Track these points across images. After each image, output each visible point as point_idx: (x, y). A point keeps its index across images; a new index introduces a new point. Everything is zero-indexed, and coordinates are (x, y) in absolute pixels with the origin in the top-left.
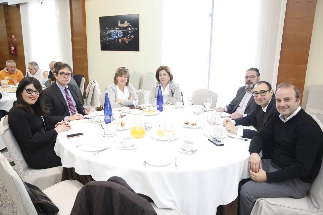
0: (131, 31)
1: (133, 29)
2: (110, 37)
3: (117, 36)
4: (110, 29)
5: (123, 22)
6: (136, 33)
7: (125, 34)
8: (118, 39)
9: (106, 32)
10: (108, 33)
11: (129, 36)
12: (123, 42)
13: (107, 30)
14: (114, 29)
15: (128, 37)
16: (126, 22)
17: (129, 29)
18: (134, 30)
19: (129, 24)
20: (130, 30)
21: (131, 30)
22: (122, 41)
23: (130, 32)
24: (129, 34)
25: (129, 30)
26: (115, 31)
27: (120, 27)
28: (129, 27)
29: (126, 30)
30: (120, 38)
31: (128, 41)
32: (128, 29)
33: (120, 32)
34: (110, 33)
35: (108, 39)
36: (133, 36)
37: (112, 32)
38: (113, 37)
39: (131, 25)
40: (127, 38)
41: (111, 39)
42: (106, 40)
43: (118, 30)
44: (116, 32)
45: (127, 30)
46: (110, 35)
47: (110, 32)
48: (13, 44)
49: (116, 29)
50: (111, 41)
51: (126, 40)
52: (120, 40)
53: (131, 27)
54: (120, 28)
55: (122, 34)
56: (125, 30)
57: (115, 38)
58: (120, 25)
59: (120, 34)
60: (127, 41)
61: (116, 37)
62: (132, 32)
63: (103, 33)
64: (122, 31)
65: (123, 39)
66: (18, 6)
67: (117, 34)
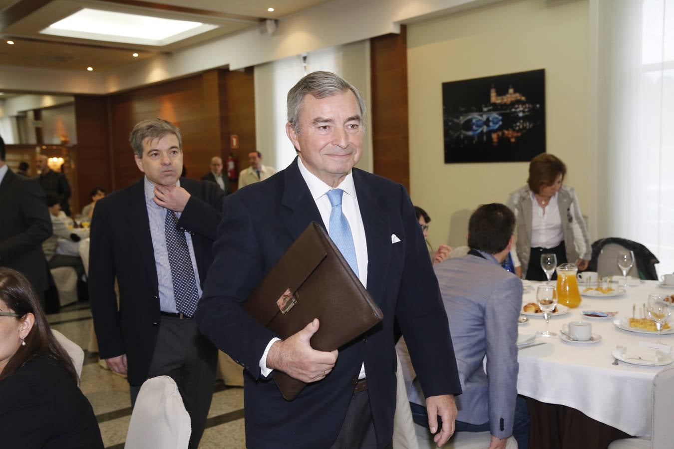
0: (523, 112)
1: (529, 108)
2: (470, 129)
3: (488, 126)
4: (469, 111)
5: (502, 92)
6: (538, 117)
7: (509, 120)
8: (489, 133)
9: (458, 118)
10: (462, 120)
11: (519, 125)
12: (503, 140)
13: (462, 113)
14: (480, 110)
15: (516, 126)
16: (511, 91)
17: (518, 108)
18: (532, 110)
19: (518, 96)
20: (520, 111)
21: (525, 108)
22: (499, 138)
23: (521, 114)
24: (518, 119)
25: (518, 110)
26: (481, 116)
27: (494, 105)
28: (518, 102)
29: (511, 109)
30: (495, 131)
31: (516, 138)
32: (516, 108)
33: (495, 115)
34: (470, 120)
35: (464, 134)
36: (530, 124)
37: (475, 117)
38: (476, 130)
39: (523, 98)
40: (514, 130)
41: (470, 133)
42: (459, 137)
43: (489, 111)
44: (485, 117)
45: (513, 110)
46: (468, 125)
47: (470, 117)
48: (231, 155)
49: (485, 109)
50: (471, 138)
51: (510, 136)
52: (494, 136)
53: (523, 103)
54: (496, 107)
55: (502, 120)
56: (508, 111)
57: (482, 131)
58: (494, 98)
59: (495, 121)
60: (512, 137)
61: (485, 129)
62: (527, 113)
63: (452, 121)
64: (500, 115)
65: (503, 134)
66: (250, 70)
67: (487, 123)
